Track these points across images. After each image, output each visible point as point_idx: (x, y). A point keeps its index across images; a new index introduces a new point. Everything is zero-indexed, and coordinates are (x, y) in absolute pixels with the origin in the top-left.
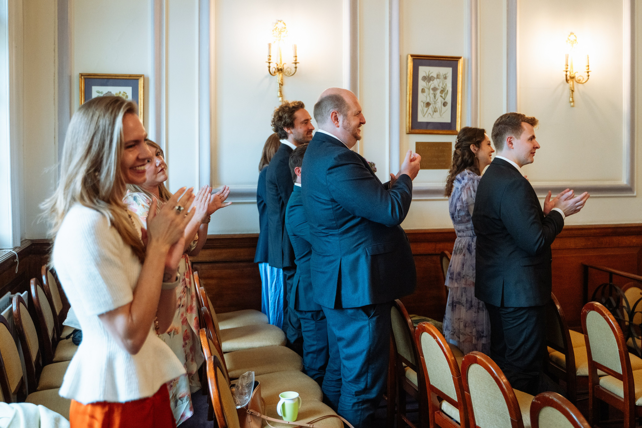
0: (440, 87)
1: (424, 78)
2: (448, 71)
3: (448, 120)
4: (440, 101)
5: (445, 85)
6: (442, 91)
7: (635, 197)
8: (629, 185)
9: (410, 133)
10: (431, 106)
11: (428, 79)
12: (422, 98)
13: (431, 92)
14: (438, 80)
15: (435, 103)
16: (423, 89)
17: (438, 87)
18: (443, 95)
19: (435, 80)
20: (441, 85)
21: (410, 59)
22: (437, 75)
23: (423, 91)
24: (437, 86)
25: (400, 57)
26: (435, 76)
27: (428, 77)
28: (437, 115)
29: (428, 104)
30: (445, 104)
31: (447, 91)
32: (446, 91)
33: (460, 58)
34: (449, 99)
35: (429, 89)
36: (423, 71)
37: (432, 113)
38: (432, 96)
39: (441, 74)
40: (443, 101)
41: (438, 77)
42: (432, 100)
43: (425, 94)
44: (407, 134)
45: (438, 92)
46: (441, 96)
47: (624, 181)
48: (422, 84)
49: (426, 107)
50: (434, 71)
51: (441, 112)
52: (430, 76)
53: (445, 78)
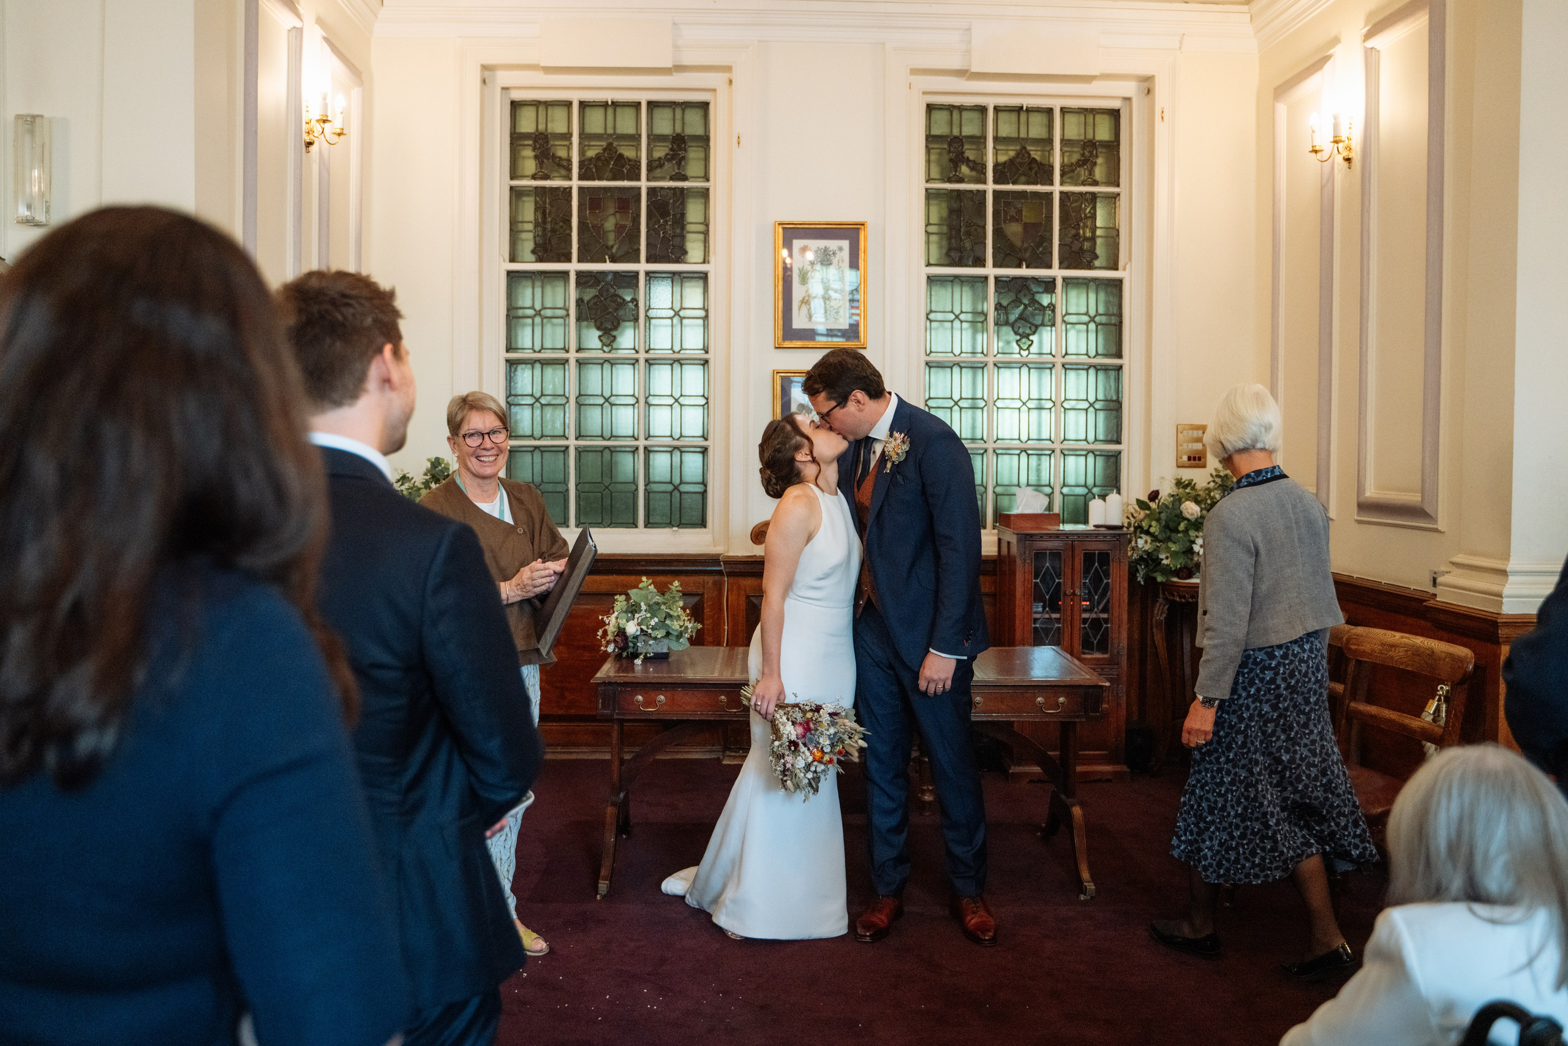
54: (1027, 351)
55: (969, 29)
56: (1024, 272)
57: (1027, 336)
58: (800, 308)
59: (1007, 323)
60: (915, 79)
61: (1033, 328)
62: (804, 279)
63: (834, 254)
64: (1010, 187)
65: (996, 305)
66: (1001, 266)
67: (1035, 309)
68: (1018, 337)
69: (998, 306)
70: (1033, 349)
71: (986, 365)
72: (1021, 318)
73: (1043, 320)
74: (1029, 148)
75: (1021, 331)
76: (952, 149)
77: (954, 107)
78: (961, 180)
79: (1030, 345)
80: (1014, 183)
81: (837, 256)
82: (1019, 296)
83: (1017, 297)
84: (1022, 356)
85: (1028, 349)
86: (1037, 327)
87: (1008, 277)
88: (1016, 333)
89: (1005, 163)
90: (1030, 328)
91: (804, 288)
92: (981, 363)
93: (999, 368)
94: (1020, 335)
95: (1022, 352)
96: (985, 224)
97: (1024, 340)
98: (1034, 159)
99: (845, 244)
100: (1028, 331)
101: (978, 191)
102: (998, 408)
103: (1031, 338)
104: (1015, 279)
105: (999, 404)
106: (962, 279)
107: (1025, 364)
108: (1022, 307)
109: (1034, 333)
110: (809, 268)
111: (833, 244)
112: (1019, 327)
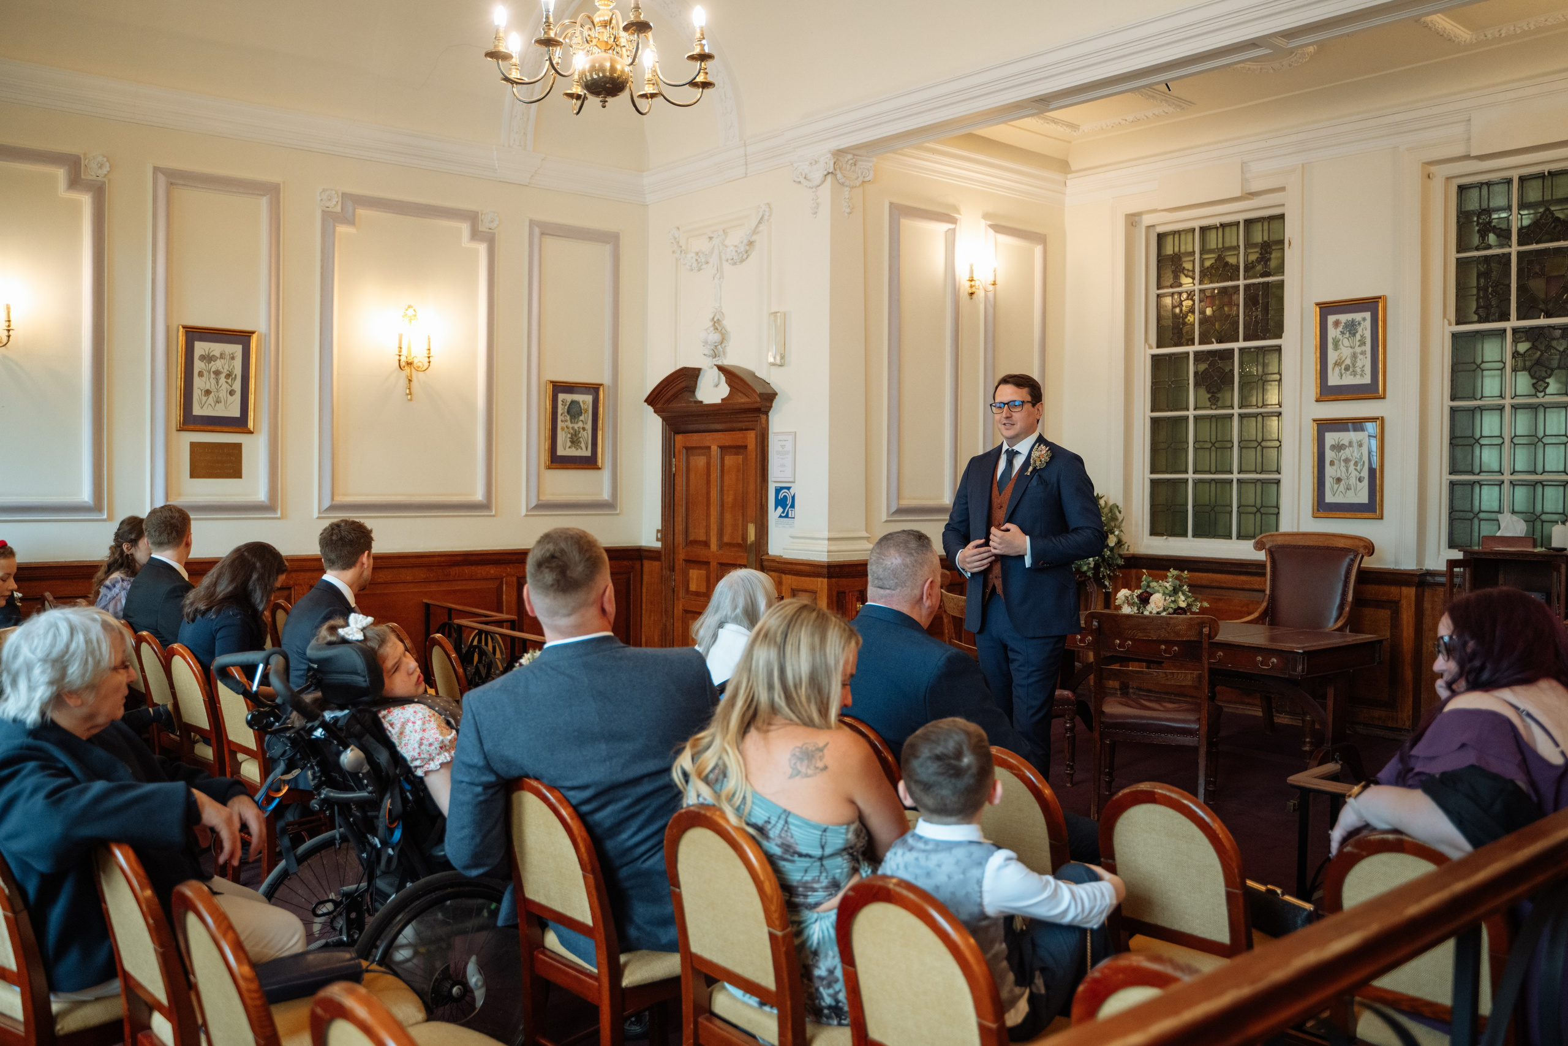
0: (225, 370)
1: (202, 358)
2: (237, 349)
3: (237, 414)
4: (224, 387)
5: (231, 367)
6: (228, 376)
7: (494, 516)
8: (485, 502)
9: (180, 430)
10: (212, 395)
11: (208, 358)
12: (199, 384)
13: (213, 376)
14: (222, 360)
15: (218, 391)
16: (200, 372)
17: (222, 370)
18: (229, 381)
19: (218, 360)
20: (226, 367)
21: (181, 329)
22: (221, 354)
23: (201, 374)
24: (220, 368)
25: (168, 329)
26: (218, 355)
27: (208, 356)
28: (220, 406)
29: (208, 392)
30: (232, 393)
31: (236, 375)
32: (233, 376)
33: (253, 333)
34: (237, 386)
35: (209, 372)
36: (200, 348)
37: (213, 404)
38: (213, 382)
39: (227, 353)
40: (229, 388)
41: (222, 356)
42: (213, 386)
43: (204, 379)
44: (177, 430)
45: (223, 376)
46: (227, 382)
47: (479, 496)
48: (198, 365)
49: (205, 396)
50: (216, 348)
51: (226, 402)
52: (211, 354)
53: (233, 358)
54: (1543, 394)
55: (1469, 120)
56: (1542, 321)
57: (1543, 379)
58: (1333, 369)
59: (1524, 369)
60: (1433, 169)
61: (1549, 372)
62: (1336, 347)
63: (1359, 324)
64: (1534, 247)
65: (1513, 354)
66: (1524, 318)
67: (1551, 355)
68: (1535, 381)
69: (1516, 355)
70: (1548, 391)
71: (1504, 407)
72: (1538, 362)
73: (1559, 363)
74: (1553, 208)
75: (1537, 375)
76: (1481, 221)
77: (1482, 184)
78: (1489, 247)
79: (1546, 388)
80: (1537, 243)
81: (1362, 325)
82: (1536, 344)
83: (1533, 345)
84: (1538, 397)
85: (1544, 390)
86: (1552, 370)
87: (1524, 328)
88: (1532, 377)
89: (1529, 226)
90: (1546, 371)
91: (1337, 353)
92: (1500, 405)
93: (1516, 409)
94: (1536, 378)
95: (1539, 394)
96: (1510, 283)
97: (1540, 383)
98: (1558, 219)
99: (1368, 315)
100: (1544, 374)
101: (1504, 254)
102: (1515, 444)
103: (1547, 380)
104: (1532, 329)
105: (1516, 441)
106: (1484, 333)
107: (1541, 405)
108: (1539, 353)
109: (1550, 376)
110: (1340, 337)
111: (1357, 316)
112: (1536, 372)
